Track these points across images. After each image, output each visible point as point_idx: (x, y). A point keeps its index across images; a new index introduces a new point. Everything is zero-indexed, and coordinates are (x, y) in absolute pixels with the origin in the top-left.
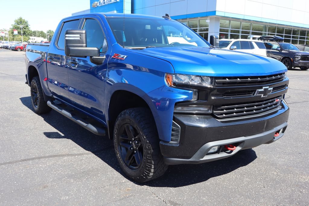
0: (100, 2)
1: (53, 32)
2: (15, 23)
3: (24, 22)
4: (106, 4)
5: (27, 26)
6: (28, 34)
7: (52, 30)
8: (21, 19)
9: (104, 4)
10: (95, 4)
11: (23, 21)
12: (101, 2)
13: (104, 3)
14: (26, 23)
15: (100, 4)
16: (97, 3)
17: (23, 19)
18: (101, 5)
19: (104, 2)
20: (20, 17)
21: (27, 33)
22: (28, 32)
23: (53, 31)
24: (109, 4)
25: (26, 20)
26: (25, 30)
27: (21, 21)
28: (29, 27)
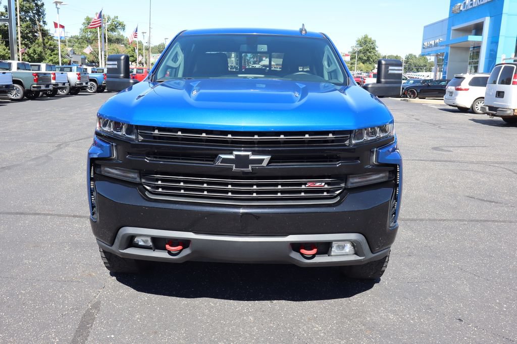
0: (465, 3)
1: (416, 58)
2: (357, 44)
3: (370, 42)
4: (474, 6)
5: (374, 48)
6: (374, 60)
7: (414, 54)
8: (366, 37)
9: (471, 7)
10: (457, 8)
11: (368, 40)
12: (467, 2)
13: (472, 4)
14: (372, 43)
15: (464, 7)
16: (460, 6)
17: (369, 37)
18: (466, 9)
19: (471, 2)
20: (365, 34)
21: (371, 60)
22: (374, 57)
23: (415, 56)
24: (479, 6)
25: (373, 39)
26: (369, 54)
27: (366, 41)
28: (377, 49)
